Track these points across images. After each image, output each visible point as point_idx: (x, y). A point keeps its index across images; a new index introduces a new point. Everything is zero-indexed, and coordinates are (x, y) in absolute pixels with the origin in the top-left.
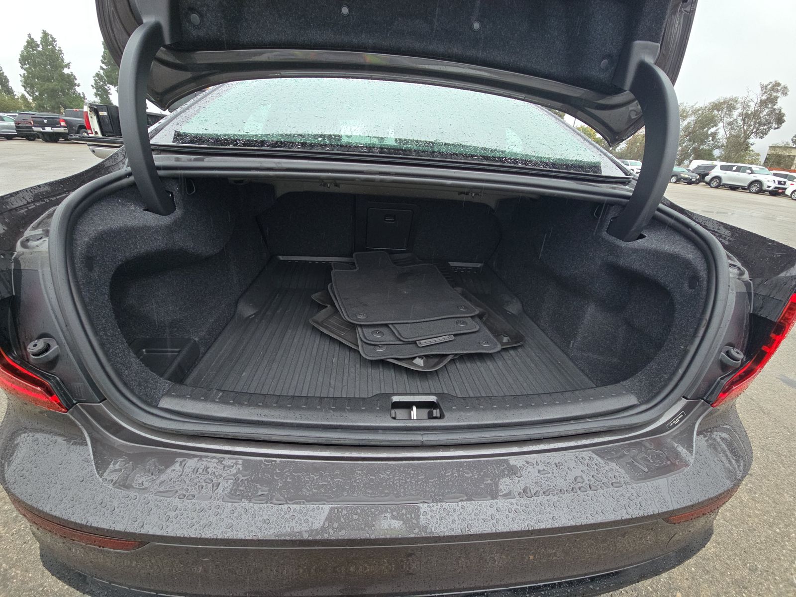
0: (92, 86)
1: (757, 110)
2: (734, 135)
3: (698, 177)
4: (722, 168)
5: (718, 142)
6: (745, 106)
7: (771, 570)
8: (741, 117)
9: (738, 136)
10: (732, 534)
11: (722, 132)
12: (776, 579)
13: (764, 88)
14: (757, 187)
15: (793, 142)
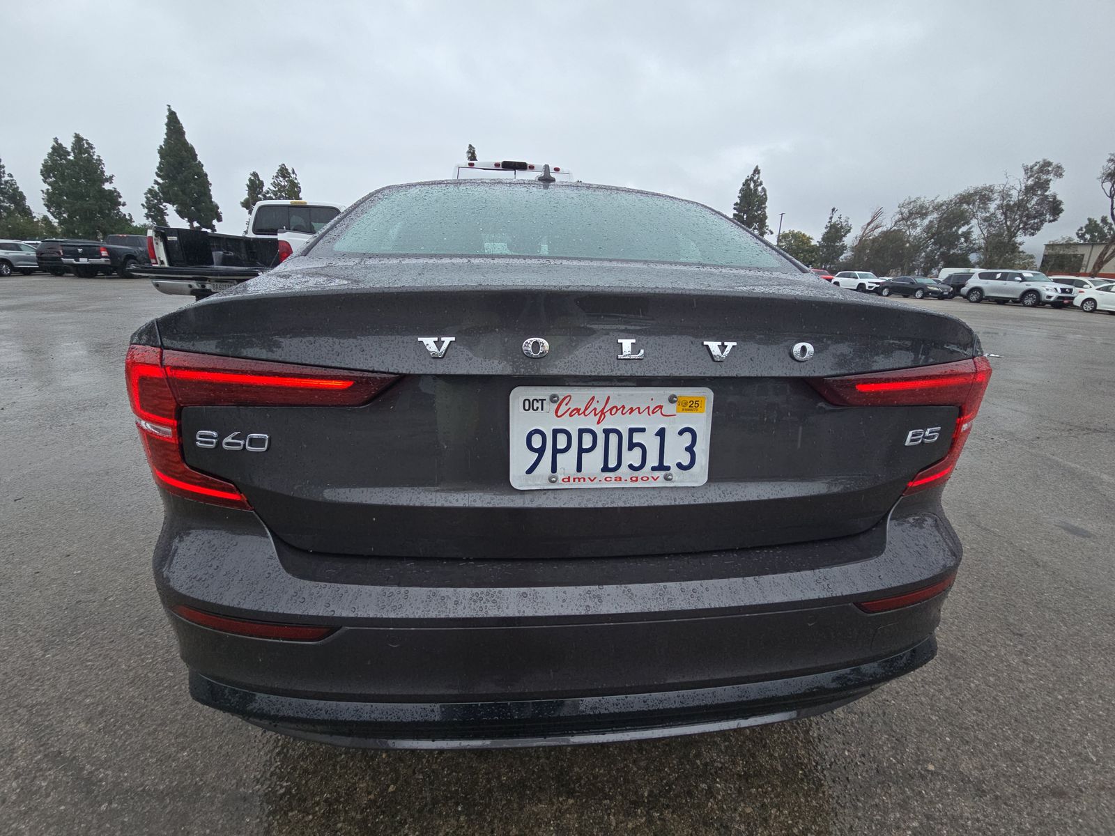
0: (143, 205)
1: (1023, 200)
2: (994, 235)
3: (952, 289)
4: (982, 276)
5: (974, 244)
6: (1005, 195)
7: (1054, 742)
8: (1001, 211)
9: (1000, 235)
10: (998, 701)
11: (977, 231)
12: (1061, 752)
13: (1028, 170)
14: (1033, 299)
15: (1079, 237)
